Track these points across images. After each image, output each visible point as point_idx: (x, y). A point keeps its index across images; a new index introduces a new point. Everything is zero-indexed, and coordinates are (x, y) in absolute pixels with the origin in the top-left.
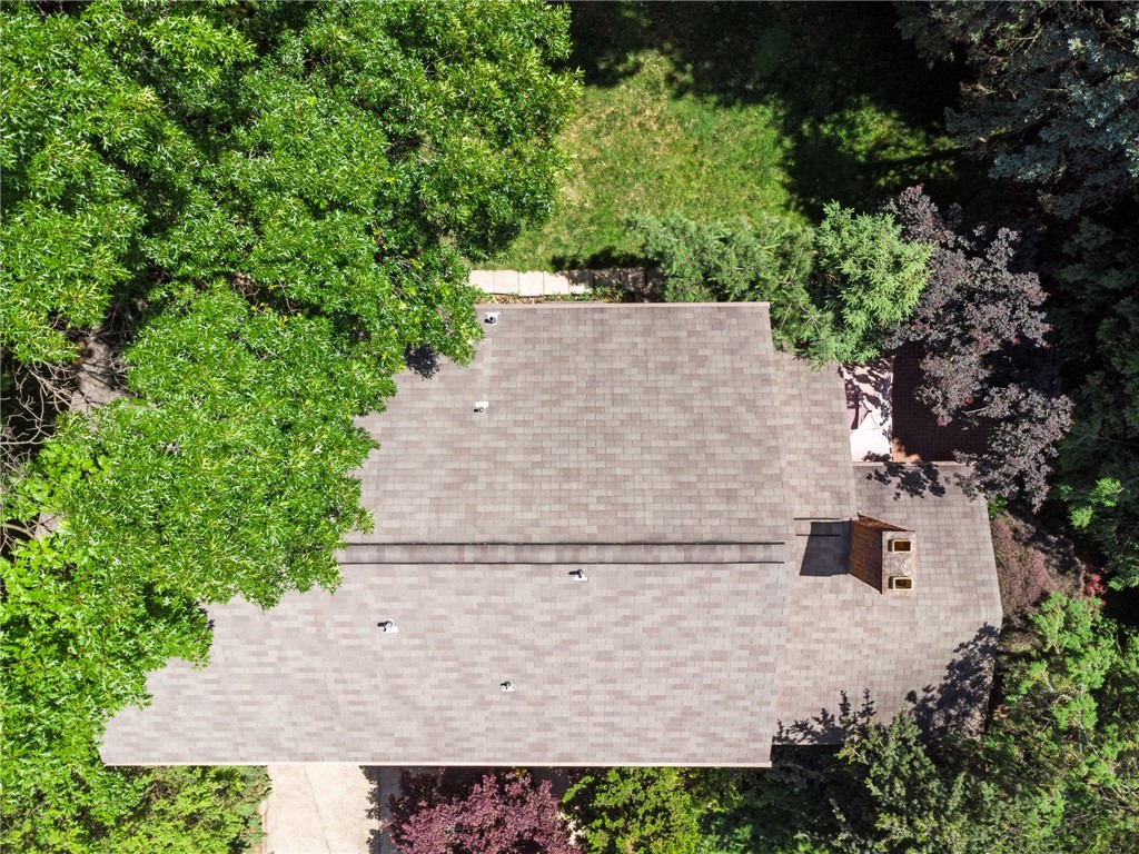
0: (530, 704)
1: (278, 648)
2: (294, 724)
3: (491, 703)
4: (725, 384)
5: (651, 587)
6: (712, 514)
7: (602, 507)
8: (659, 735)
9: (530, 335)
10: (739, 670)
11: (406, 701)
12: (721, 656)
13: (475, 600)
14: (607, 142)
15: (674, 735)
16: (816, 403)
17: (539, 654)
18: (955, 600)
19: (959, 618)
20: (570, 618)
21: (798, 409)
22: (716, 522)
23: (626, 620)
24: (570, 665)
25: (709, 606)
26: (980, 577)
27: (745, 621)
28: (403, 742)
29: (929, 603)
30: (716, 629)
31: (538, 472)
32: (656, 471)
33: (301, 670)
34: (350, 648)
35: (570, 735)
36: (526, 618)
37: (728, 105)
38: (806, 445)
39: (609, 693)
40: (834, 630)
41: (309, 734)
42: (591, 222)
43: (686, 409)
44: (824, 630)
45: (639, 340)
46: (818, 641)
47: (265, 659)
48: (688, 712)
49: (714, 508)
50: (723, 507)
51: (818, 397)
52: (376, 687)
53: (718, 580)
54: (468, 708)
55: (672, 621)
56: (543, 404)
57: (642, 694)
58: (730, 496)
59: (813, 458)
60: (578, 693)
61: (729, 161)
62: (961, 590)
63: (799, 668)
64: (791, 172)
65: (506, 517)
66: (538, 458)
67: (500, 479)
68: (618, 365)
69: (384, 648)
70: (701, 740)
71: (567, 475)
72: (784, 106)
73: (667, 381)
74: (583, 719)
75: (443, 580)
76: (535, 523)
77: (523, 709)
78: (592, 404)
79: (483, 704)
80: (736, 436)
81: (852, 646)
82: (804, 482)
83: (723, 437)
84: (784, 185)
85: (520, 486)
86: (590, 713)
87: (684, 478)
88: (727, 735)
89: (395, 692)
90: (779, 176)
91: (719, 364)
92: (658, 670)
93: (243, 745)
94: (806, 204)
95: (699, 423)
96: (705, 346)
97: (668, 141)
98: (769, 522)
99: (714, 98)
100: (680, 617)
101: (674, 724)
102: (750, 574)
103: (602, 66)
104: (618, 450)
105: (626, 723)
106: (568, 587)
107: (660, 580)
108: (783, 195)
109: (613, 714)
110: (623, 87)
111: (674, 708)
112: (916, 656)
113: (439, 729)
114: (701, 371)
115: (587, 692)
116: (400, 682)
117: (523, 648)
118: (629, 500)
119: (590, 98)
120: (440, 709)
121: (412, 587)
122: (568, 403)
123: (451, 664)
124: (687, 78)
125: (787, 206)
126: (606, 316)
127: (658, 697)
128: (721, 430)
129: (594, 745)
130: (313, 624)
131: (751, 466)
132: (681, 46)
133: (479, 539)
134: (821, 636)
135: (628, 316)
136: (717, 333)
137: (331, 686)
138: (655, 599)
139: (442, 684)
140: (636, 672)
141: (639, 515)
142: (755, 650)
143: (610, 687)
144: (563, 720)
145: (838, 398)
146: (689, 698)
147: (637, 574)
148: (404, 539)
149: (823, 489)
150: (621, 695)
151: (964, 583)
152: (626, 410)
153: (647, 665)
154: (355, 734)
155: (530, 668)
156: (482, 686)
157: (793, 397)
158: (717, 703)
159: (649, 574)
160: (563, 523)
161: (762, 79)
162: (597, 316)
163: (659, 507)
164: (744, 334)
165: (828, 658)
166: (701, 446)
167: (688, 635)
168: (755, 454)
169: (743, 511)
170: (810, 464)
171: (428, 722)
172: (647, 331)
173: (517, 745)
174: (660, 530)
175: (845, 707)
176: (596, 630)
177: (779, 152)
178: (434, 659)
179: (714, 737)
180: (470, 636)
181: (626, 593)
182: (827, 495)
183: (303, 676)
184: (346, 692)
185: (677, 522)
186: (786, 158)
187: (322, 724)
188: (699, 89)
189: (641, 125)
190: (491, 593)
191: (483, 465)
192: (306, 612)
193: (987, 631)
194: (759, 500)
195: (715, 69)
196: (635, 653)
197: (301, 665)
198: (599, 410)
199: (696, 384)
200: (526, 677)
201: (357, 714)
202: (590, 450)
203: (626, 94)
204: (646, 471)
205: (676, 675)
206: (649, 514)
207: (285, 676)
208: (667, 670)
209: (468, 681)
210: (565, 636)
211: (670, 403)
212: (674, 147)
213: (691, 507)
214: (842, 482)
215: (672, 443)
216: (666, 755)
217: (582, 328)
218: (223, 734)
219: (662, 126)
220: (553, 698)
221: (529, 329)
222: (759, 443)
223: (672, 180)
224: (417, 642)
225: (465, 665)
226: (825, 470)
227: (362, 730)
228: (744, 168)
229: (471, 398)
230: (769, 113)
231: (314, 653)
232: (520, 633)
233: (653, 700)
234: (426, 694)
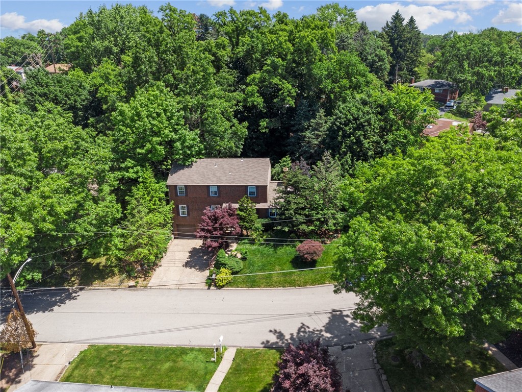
2: (198, 179)
5: (251, 161)
8: (251, 180)
10: (263, 172)
11: (215, 176)
12: (260, 170)
13: (228, 163)
17: (235, 169)
20: (240, 165)
23: (247, 165)
24: (239, 171)
25: (258, 164)
27: (263, 166)
28: (213, 182)
34: (210, 169)
35: (238, 180)
36: (234, 165)
47: (198, 170)
48: (255, 177)
54: (224, 177)
55: (253, 165)
60: (240, 174)
69: (214, 169)
77: (232, 176)
79: (226, 176)
86: (241, 177)
88: (261, 181)
92: (251, 172)
93: (189, 181)
100: (255, 165)
101: (253, 179)
105: (246, 179)
106: (240, 161)
123: (223, 171)
129: (241, 182)
138: (251, 163)
139: (221, 173)
140: (248, 172)
142: (265, 169)
144: (237, 178)
146: (255, 175)
147: (249, 160)
150: (246, 175)
158: (259, 176)
167: (256, 167)
171: (217, 178)
173: (230, 182)
176: (243, 166)
178: (221, 170)
179: (259, 181)
180: (226, 167)
181: (248, 162)
183: (202, 172)
184: (207, 174)
187: (202, 179)
190: (230, 162)
192: (206, 164)
196: (248, 169)
200: (233, 172)
201: (207, 177)
205: (254, 172)
209: (225, 173)
210: (239, 167)
216: (252, 183)
218: (187, 180)
220: (236, 175)
224: (219, 168)
225: (225, 171)
232: (233, 167)
233: (250, 175)
234: (218, 174)
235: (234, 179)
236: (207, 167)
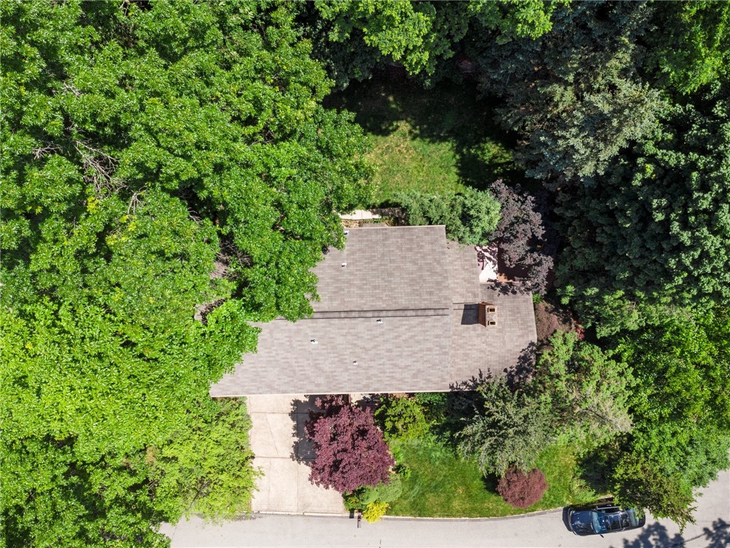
0: (364, 369)
1: (276, 350)
2: (279, 379)
3: (350, 369)
4: (429, 255)
5: (405, 325)
6: (425, 300)
7: (387, 298)
8: (409, 380)
9: (360, 239)
10: (436, 355)
11: (320, 369)
12: (429, 350)
13: (345, 331)
14: (386, 157)
15: (414, 380)
16: (466, 261)
17: (366, 350)
18: (520, 333)
19: (521, 339)
20: (377, 337)
21: (460, 263)
22: (426, 302)
23: (396, 337)
24: (377, 354)
25: (425, 331)
26: (529, 324)
27: (437, 336)
28: (318, 385)
29: (510, 334)
30: (427, 340)
31: (365, 287)
32: (406, 286)
33: (284, 358)
34: (301, 350)
35: (378, 381)
36: (362, 337)
37: (433, 142)
38: (462, 276)
39: (392, 364)
40: (475, 345)
41: (285, 383)
42: (381, 190)
43: (416, 264)
44: (471, 345)
45: (399, 240)
46: (469, 350)
47: (271, 355)
48: (419, 371)
49: (425, 297)
50: (428, 297)
51: (467, 258)
52: (309, 364)
53: (427, 322)
54: (342, 372)
55: (412, 337)
56: (366, 263)
57: (403, 365)
58: (431, 293)
59: (465, 281)
60: (380, 365)
61: (435, 164)
62: (522, 329)
63: (463, 360)
64: (459, 168)
65: (354, 302)
66: (365, 282)
67: (352, 289)
68: (391, 249)
69: (313, 349)
70: (424, 382)
71: (375, 287)
72: (456, 142)
73: (409, 254)
74: (382, 375)
75: (334, 324)
76: (365, 304)
77: (361, 371)
78: (383, 263)
79: (347, 370)
80: (433, 273)
81: (482, 351)
82: (462, 290)
83: (429, 273)
84: (457, 174)
85: (359, 292)
86: (385, 373)
87: (415, 288)
88: (433, 380)
89: (316, 366)
90: (455, 170)
91: (427, 248)
92: (408, 355)
93: (261, 388)
94: (466, 181)
95: (420, 269)
96: (422, 241)
97: (410, 157)
98: (444, 302)
99: (428, 140)
100: (415, 336)
101: (415, 376)
102: (438, 319)
103: (384, 128)
104: (392, 279)
105: (397, 376)
106: (377, 326)
107: (407, 322)
108: (456, 178)
109: (393, 372)
110: (392, 136)
111: (414, 370)
112: (507, 355)
113: (331, 380)
114: (421, 250)
115: (384, 364)
116: (317, 362)
117: (361, 348)
118: (396, 296)
119: (379, 140)
120: (332, 372)
121: (323, 327)
122: (374, 263)
123: (336, 355)
124: (417, 132)
125: (458, 182)
126: (387, 231)
127: (409, 366)
128: (428, 271)
129: (386, 385)
130: (288, 341)
131: (438, 283)
132: (414, 119)
133: (346, 310)
134: (470, 347)
135: (395, 231)
136: (427, 237)
137: (294, 364)
138: (406, 329)
139: (333, 363)
140: (400, 356)
141: (400, 300)
142: (442, 347)
143: (392, 362)
144: (375, 375)
145: (475, 258)
146: (419, 366)
147: (400, 320)
148: (320, 310)
149: (469, 292)
150: (395, 365)
151: (523, 327)
152: (395, 265)
153: (404, 353)
154: (301, 383)
155: (364, 356)
156: (346, 363)
157: (458, 258)
158: (429, 367)
159: (403, 320)
160: (374, 304)
161: (447, 132)
162: (384, 231)
163: (407, 298)
164: (436, 237)
165: (473, 356)
166: (421, 277)
167: (418, 342)
168: (440, 279)
169: (435, 298)
170: (464, 283)
171: (327, 377)
172: (402, 237)
173: (358, 385)
174: (407, 305)
175: (481, 375)
176: (386, 341)
177: (454, 161)
178: (330, 353)
179: (429, 381)
180: (342, 344)
181: (396, 327)
182: (470, 294)
183: (283, 360)
184: (298, 366)
185: (413, 303)
186: (457, 163)
187: (289, 379)
188: (422, 136)
189: (399, 151)
190: (350, 329)
191: (346, 285)
192: (287, 337)
193: (532, 344)
194: (441, 294)
195: (428, 128)
196: (400, 349)
197: (283, 356)
198: (385, 265)
199: (419, 255)
200: (362, 359)
201: (302, 374)
202: (383, 279)
203: (393, 138)
204: (402, 286)
205: (414, 357)
206: (403, 300)
207: (278, 361)
208: (411, 355)
209: (341, 361)
210: (376, 343)
211: (410, 262)
212: (413, 159)
213: (417, 297)
214: (476, 290)
215: (411, 276)
216: (412, 388)
217: (379, 236)
218: (254, 384)
219: (408, 151)
220: (371, 367)
221: (360, 237)
222: (441, 275)
223: (412, 173)
224: (324, 347)
225: (341, 355)
226: (469, 285)
227: (303, 381)
228: (441, 167)
229: (340, 262)
230: (450, 145)
231: (288, 352)
232: (360, 343)
233: (407, 367)
234: (327, 366)
235: (368, 378)
236: (291, 346)
